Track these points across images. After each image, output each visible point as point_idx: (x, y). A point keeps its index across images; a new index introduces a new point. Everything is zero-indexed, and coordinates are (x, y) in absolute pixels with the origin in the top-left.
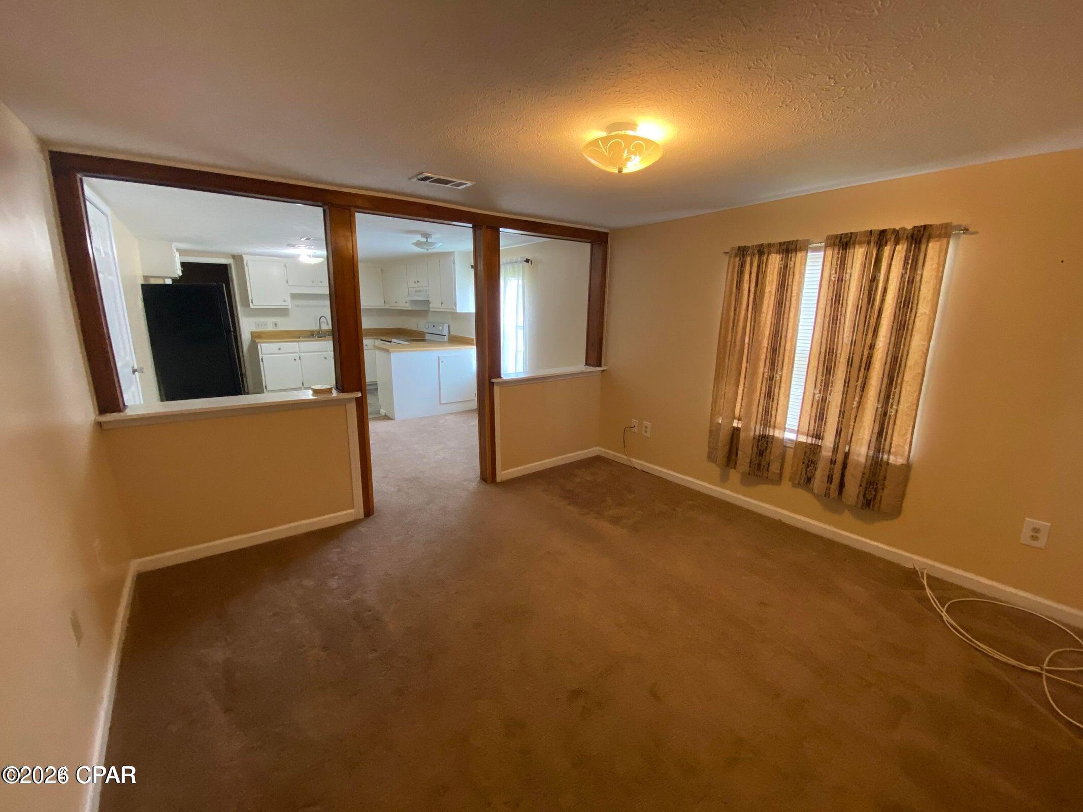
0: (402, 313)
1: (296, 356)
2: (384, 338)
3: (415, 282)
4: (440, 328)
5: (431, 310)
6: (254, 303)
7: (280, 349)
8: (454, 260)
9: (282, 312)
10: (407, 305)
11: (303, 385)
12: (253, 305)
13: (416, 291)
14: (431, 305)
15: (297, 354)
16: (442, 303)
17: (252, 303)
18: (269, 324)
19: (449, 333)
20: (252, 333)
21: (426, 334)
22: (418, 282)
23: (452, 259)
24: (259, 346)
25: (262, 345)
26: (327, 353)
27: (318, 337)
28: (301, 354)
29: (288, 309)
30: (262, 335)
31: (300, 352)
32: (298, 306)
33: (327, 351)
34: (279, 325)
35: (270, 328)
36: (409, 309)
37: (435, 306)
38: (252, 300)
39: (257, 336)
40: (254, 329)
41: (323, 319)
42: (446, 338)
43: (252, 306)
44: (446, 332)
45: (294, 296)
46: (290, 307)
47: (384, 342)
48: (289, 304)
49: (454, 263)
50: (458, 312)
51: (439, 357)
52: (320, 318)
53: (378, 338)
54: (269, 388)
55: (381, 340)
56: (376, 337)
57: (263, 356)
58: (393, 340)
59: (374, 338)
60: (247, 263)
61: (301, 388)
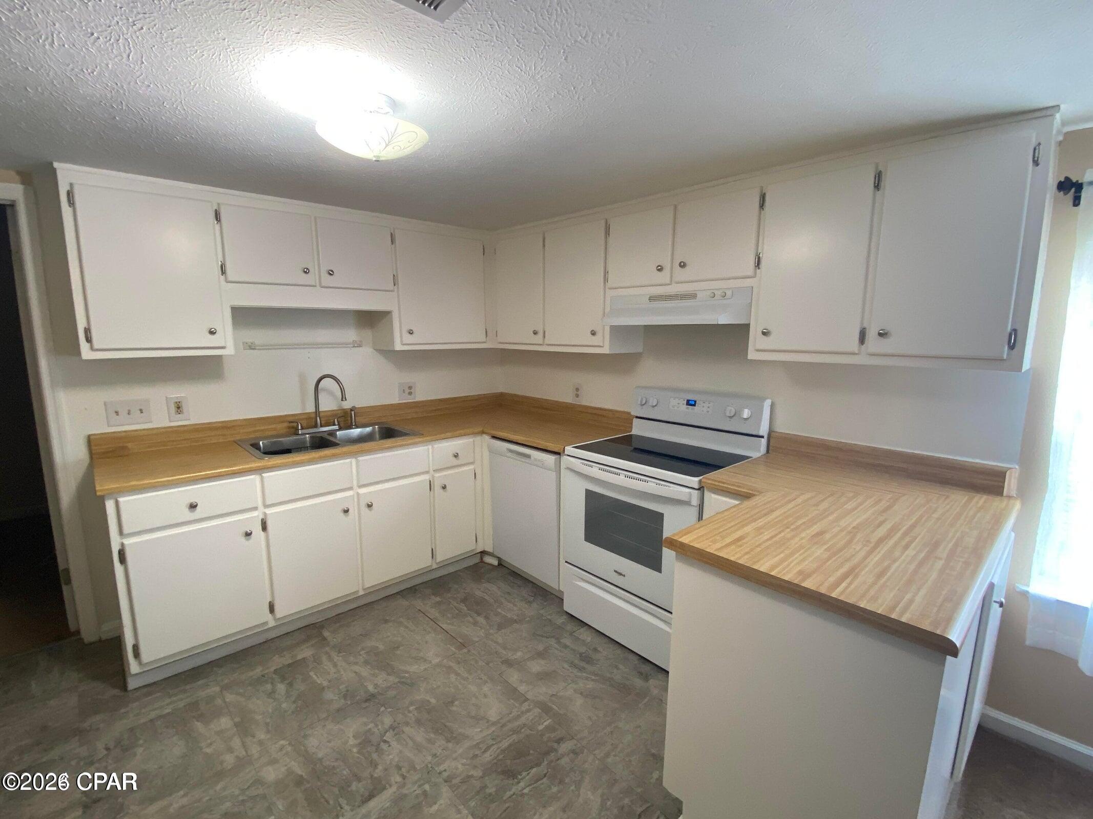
1: (251, 519)
3: (661, 268)
5: (751, 355)
6: (97, 344)
7: (192, 506)
9: (202, 367)
10: (597, 340)
11: (272, 612)
12: (92, 349)
13: (652, 299)
15: (254, 514)
17: (89, 340)
18: (154, 408)
19: (771, 430)
20: (91, 441)
21: (641, 421)
22: (681, 264)
24: (110, 505)
25: (121, 500)
26: (350, 493)
28: (269, 511)
29: (220, 357)
30: (130, 445)
31: (267, 506)
32: (252, 347)
33: (351, 488)
35: (159, 420)
36: (606, 350)
38: (87, 331)
40: (101, 428)
42: (763, 446)
43: (87, 353)
45: (245, 317)
46: (229, 351)
48: (224, 340)
53: (483, 432)
54: (146, 657)
55: (494, 437)
56: (481, 429)
57: (127, 542)
58: (569, 449)
59: (476, 431)
60: (70, 194)
61: (266, 623)
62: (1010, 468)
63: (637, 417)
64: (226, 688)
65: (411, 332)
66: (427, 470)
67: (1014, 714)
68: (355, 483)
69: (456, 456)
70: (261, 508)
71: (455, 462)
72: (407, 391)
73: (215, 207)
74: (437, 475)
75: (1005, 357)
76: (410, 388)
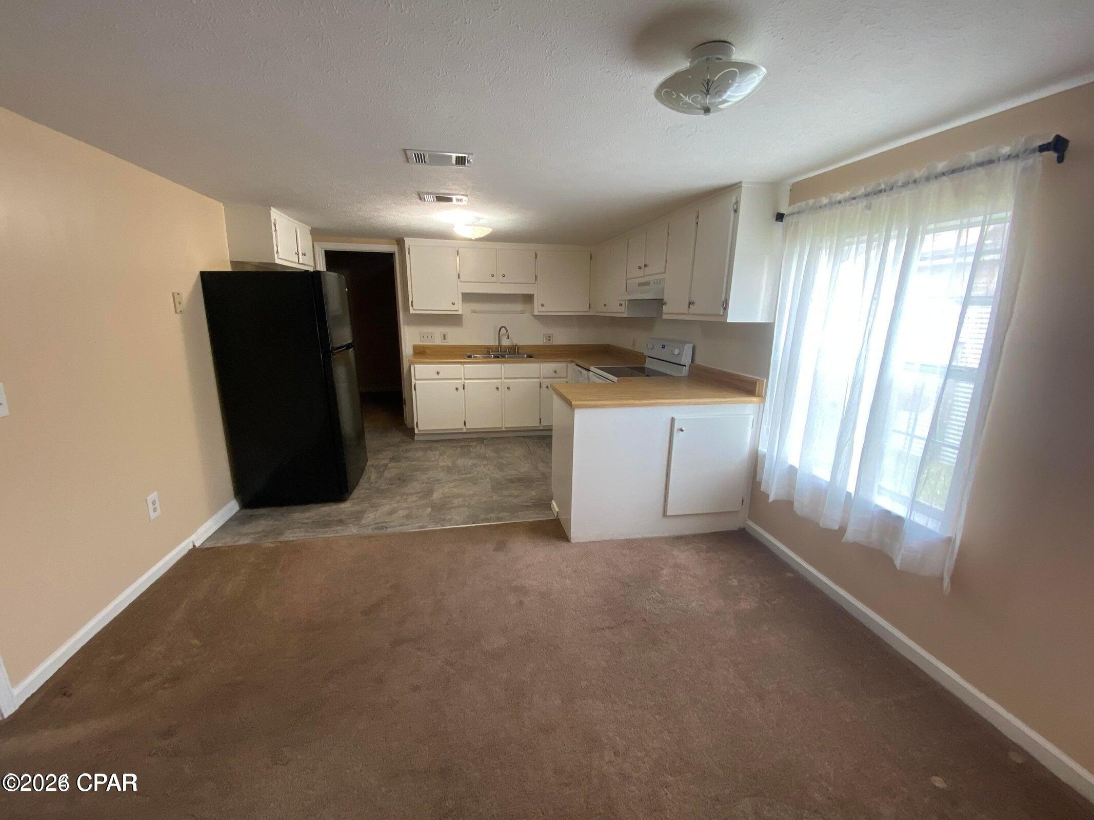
0: (615, 322)
1: (459, 383)
2: (580, 363)
3: (640, 268)
4: (677, 352)
5: (664, 317)
6: (414, 308)
7: (438, 373)
8: (737, 203)
9: (453, 320)
10: (622, 309)
11: (465, 425)
13: (640, 285)
14: (665, 309)
15: (460, 381)
16: (691, 303)
17: (412, 306)
18: (436, 336)
19: (692, 362)
20: (415, 347)
21: (648, 359)
22: (646, 266)
23: (734, 201)
24: (412, 367)
25: (416, 366)
26: (500, 381)
27: (495, 357)
28: (466, 381)
29: (459, 315)
30: (427, 351)
31: (465, 379)
32: (471, 312)
33: (500, 378)
34: (448, 336)
35: (438, 341)
36: (625, 315)
37: (673, 308)
38: (412, 302)
39: (421, 353)
40: (418, 343)
41: (503, 330)
42: (685, 371)
43: (412, 311)
44: (686, 359)
45: (468, 297)
46: (462, 312)
47: (580, 369)
48: (459, 308)
49: (736, 211)
50: (728, 321)
51: (673, 420)
52: (501, 329)
53: (573, 362)
54: (420, 427)
55: (577, 365)
56: (571, 360)
57: (416, 382)
58: (592, 368)
59: (568, 360)
60: (409, 249)
61: (462, 429)
62: (759, 380)
63: (649, 357)
64: (442, 446)
65: (543, 305)
66: (539, 376)
67: (764, 529)
68: (503, 377)
69: (555, 372)
70: (463, 380)
71: (554, 375)
72: (548, 338)
73: (457, 249)
74: (544, 380)
75: (722, 314)
76: (550, 337)
